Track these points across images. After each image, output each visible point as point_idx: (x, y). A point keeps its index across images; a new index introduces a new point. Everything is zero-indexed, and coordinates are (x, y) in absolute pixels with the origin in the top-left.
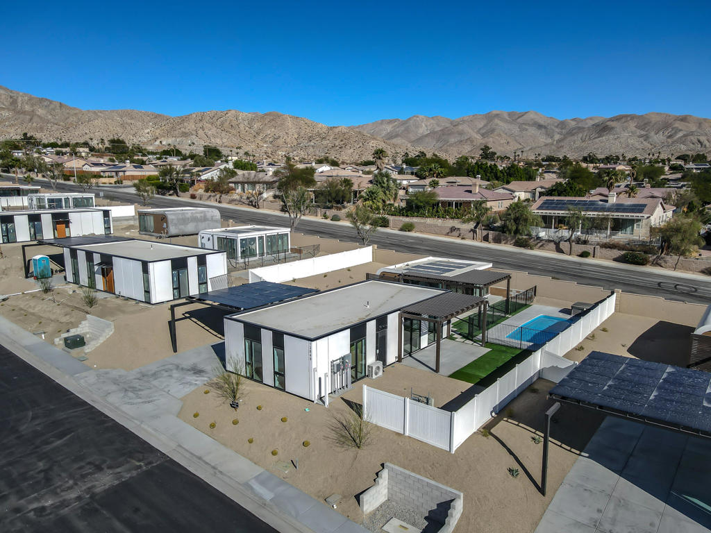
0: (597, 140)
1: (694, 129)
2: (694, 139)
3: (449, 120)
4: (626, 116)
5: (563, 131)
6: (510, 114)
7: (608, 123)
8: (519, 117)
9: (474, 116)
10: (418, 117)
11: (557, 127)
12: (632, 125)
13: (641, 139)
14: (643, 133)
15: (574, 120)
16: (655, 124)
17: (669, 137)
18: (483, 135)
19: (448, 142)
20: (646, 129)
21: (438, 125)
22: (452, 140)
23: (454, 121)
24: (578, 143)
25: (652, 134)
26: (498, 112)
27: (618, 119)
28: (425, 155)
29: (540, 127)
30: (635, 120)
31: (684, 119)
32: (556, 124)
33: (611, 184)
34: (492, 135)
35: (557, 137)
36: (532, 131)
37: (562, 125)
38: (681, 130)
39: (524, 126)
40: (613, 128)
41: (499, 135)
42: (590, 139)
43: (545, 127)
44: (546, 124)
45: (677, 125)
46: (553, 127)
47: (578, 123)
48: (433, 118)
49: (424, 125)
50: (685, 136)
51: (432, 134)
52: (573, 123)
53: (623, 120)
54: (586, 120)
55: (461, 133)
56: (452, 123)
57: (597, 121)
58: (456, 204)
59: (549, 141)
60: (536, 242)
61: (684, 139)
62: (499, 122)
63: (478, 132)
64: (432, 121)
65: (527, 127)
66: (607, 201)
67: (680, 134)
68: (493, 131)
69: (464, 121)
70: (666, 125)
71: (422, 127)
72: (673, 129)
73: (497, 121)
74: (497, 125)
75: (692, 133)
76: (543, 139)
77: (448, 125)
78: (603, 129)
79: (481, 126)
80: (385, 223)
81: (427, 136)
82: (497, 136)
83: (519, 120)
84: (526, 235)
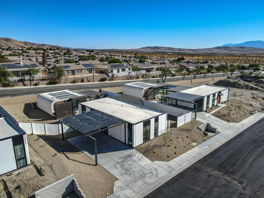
60: (13, 84)
84: (8, 81)
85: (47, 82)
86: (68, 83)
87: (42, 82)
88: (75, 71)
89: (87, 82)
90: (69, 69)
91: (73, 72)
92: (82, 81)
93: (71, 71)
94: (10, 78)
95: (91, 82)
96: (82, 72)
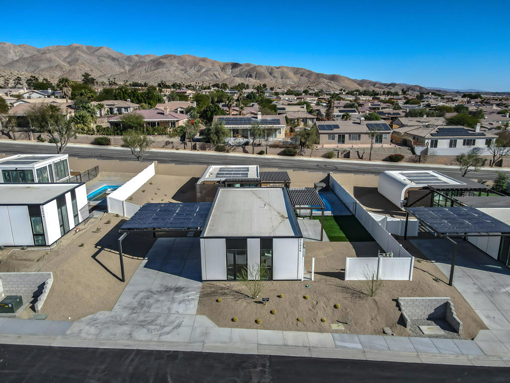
0: (156, 71)
1: (210, 67)
2: (212, 73)
3: (35, 48)
4: (170, 56)
5: (131, 63)
6: (88, 48)
7: (161, 60)
8: (96, 51)
9: (57, 46)
10: (5, 44)
11: (126, 60)
12: (175, 62)
13: (183, 72)
14: (183, 68)
15: (137, 56)
16: (189, 62)
17: (198, 71)
18: (69, 63)
19: (39, 67)
20: (184, 65)
21: (26, 52)
22: (43, 66)
23: (40, 49)
24: (143, 73)
25: (188, 69)
26: (78, 45)
27: (166, 57)
28: (37, 80)
29: (114, 59)
30: (177, 59)
31: (204, 60)
32: (125, 58)
33: (230, 105)
34: (77, 64)
35: (127, 68)
36: (108, 62)
37: (129, 58)
38: (203, 67)
39: (101, 58)
40: (164, 64)
41: (84, 64)
42: (151, 70)
43: (117, 60)
44: (117, 57)
45: (201, 63)
46: (123, 61)
47: (140, 58)
48: (19, 46)
49: (12, 51)
50: (206, 71)
51: (22, 59)
52: (137, 58)
53: (169, 58)
54: (145, 56)
55: (50, 61)
56: (38, 51)
57: (152, 58)
58: (158, 123)
59: (122, 70)
60: (230, 148)
61: (206, 73)
62: (81, 53)
63: (64, 60)
64: (20, 49)
65: (104, 59)
66: (257, 118)
67: (204, 70)
68: (77, 60)
69: (50, 51)
70: (195, 63)
71: (10, 53)
72: (199, 66)
73: (78, 52)
74: (79, 55)
75: (210, 70)
76: (117, 69)
77: (36, 53)
78: (158, 63)
79: (66, 56)
80: (107, 142)
81: (17, 61)
82: (82, 64)
83: (96, 53)
84: (223, 143)
85: (280, 150)
86: (316, 156)
87: (272, 150)
88: (346, 135)
89: (355, 159)
90: (335, 131)
91: (342, 138)
92: (347, 156)
93: (337, 136)
94: (227, 140)
95: (365, 160)
96: (359, 139)
